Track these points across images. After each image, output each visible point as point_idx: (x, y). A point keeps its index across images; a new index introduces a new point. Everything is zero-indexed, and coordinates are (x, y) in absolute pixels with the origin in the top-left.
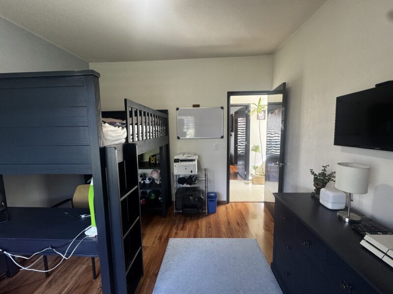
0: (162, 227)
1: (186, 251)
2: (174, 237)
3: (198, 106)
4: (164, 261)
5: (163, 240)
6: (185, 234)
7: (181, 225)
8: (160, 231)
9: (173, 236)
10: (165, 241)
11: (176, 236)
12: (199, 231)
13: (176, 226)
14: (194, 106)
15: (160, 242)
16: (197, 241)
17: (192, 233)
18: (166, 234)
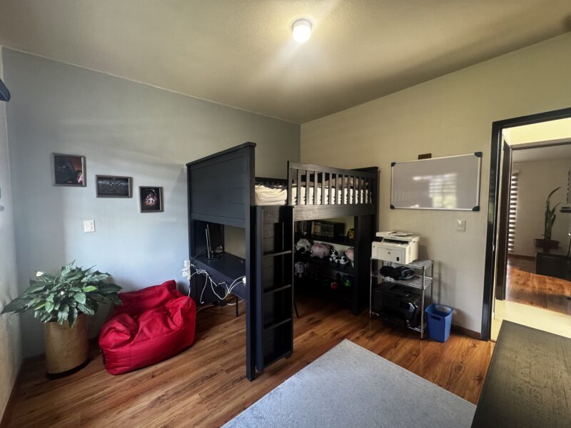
0: (346, 324)
1: (355, 363)
2: (352, 341)
3: (429, 156)
4: (323, 357)
5: (337, 336)
6: (369, 345)
7: (370, 333)
8: (340, 327)
9: (352, 339)
10: (338, 339)
11: (356, 340)
12: (393, 351)
13: (363, 330)
14: (421, 157)
15: (332, 337)
16: (380, 360)
17: (380, 349)
18: (344, 333)
